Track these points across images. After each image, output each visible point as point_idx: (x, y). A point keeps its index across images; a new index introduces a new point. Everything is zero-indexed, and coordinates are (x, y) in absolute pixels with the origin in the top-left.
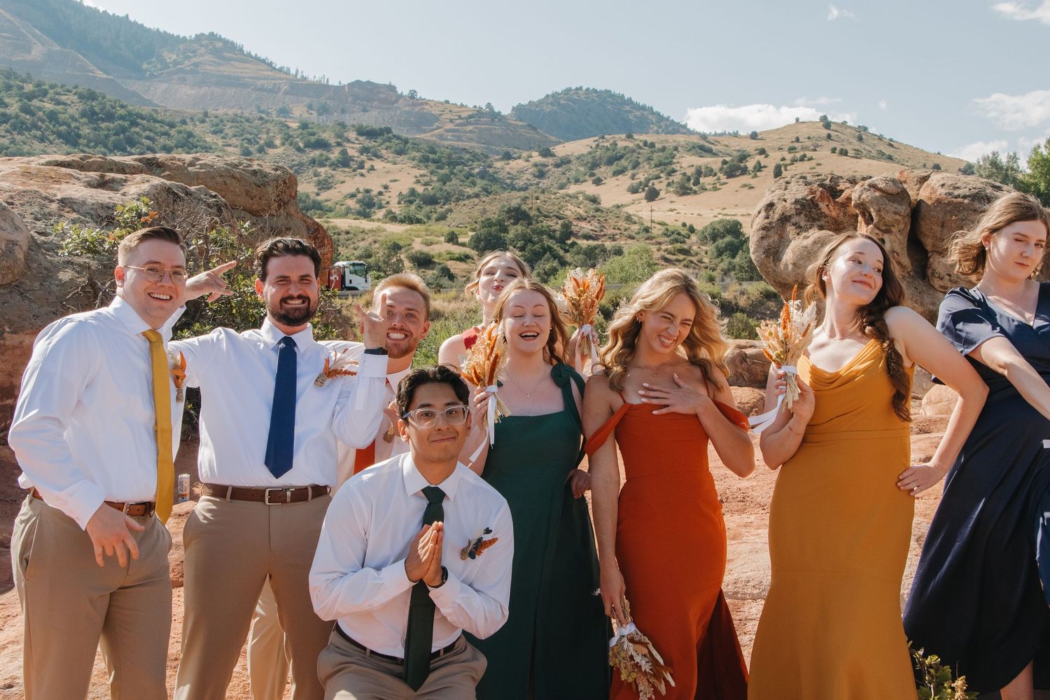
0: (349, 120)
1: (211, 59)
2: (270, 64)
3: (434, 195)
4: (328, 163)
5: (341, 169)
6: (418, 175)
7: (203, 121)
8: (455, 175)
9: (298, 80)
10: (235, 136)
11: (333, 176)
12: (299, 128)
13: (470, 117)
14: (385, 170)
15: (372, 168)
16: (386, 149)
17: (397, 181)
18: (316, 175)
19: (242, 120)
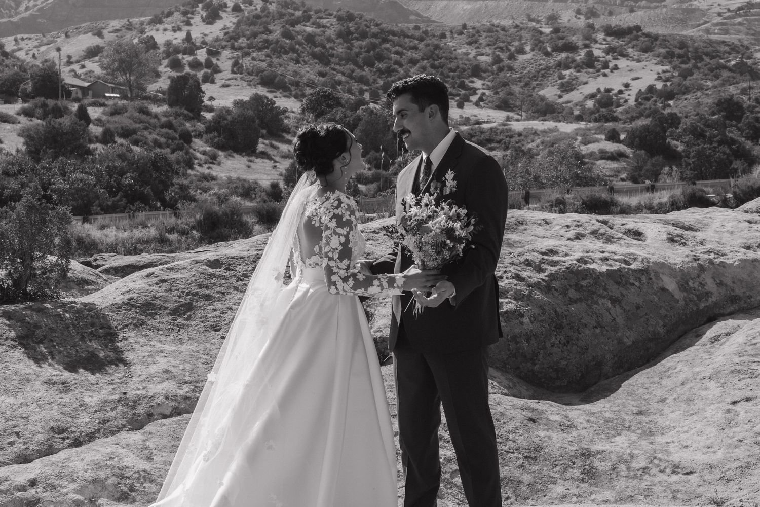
0: (598, 23)
3: (672, 91)
4: (573, 65)
5: (585, 70)
6: (660, 71)
7: (461, 33)
8: (699, 69)
10: (489, 45)
11: (577, 78)
12: (552, 32)
13: (740, 9)
14: (629, 68)
15: (616, 68)
16: (633, 47)
17: (638, 78)
18: (561, 77)
19: (498, 29)
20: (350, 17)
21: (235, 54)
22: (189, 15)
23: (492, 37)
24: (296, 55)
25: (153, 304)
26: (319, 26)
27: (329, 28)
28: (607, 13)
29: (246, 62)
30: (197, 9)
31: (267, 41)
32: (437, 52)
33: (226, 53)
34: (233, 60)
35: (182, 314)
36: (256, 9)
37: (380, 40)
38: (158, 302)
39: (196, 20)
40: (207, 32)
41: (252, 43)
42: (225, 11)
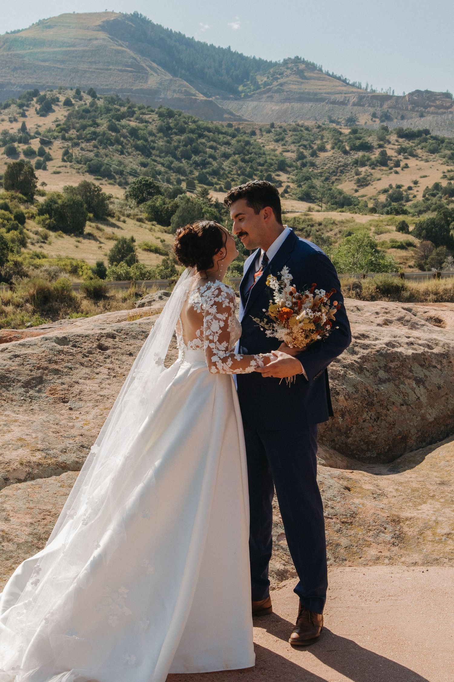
0: (392, 126)
1: (295, 79)
2: (344, 81)
4: (368, 163)
5: (379, 168)
6: (446, 171)
7: (269, 132)
9: (368, 93)
10: (294, 143)
11: (371, 174)
12: (350, 133)
14: (418, 167)
15: (406, 166)
16: (422, 149)
17: (426, 176)
18: (358, 173)
19: (302, 129)
20: (170, 114)
21: (66, 144)
22: (25, 108)
23: (297, 135)
24: (120, 146)
25: (7, 377)
26: (142, 121)
27: (150, 123)
28: (399, 117)
29: (76, 152)
30: (32, 102)
31: (94, 133)
32: (247, 148)
33: (57, 143)
34: (64, 150)
35: (33, 387)
36: (86, 104)
37: (197, 135)
38: (12, 376)
39: (31, 112)
40: (40, 124)
41: (81, 135)
42: (57, 105)
